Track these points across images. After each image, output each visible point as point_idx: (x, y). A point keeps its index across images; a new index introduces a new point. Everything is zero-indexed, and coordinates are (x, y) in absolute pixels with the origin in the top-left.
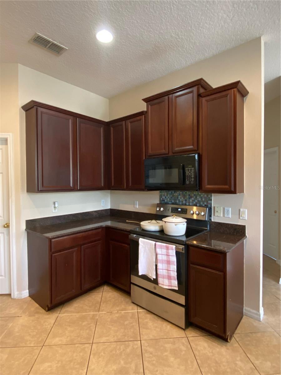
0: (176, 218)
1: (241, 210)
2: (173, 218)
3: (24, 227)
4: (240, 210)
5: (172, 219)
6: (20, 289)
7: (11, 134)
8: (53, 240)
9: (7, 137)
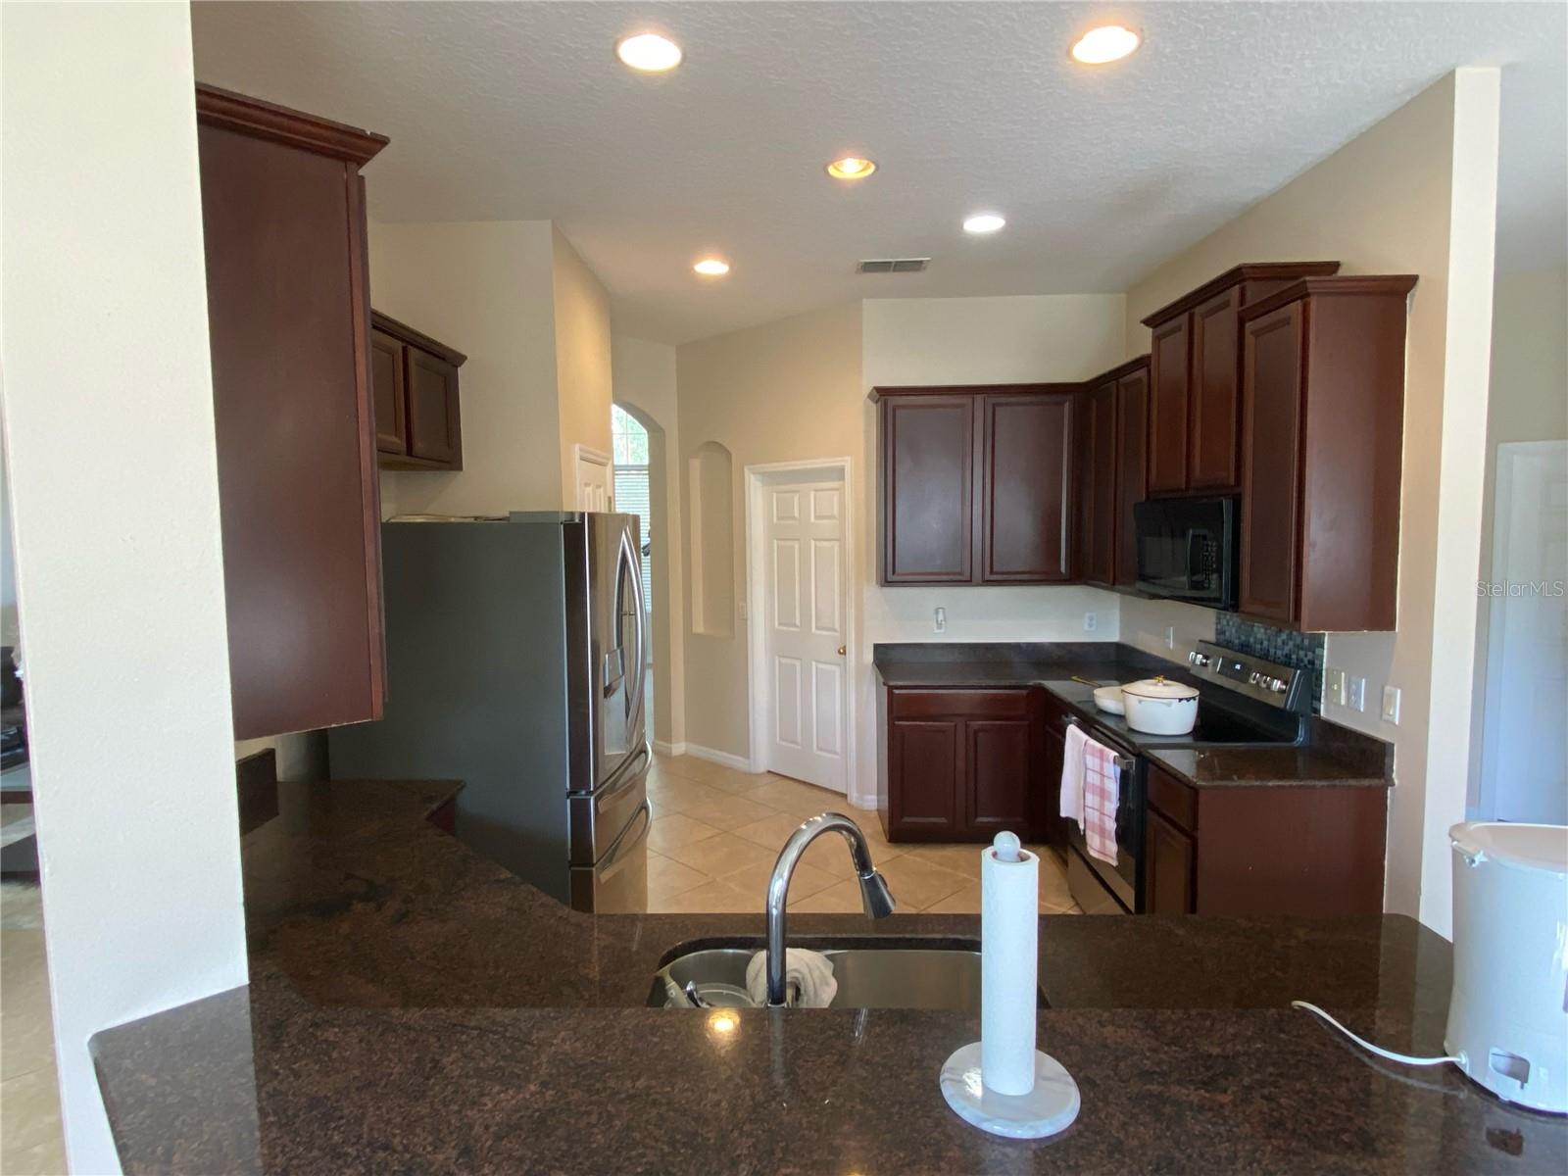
0: (1165, 685)
1: (1387, 689)
2: (1156, 685)
3: (869, 657)
4: (1383, 688)
5: (1151, 688)
6: (862, 791)
7: (848, 458)
8: (897, 691)
9: (844, 466)
